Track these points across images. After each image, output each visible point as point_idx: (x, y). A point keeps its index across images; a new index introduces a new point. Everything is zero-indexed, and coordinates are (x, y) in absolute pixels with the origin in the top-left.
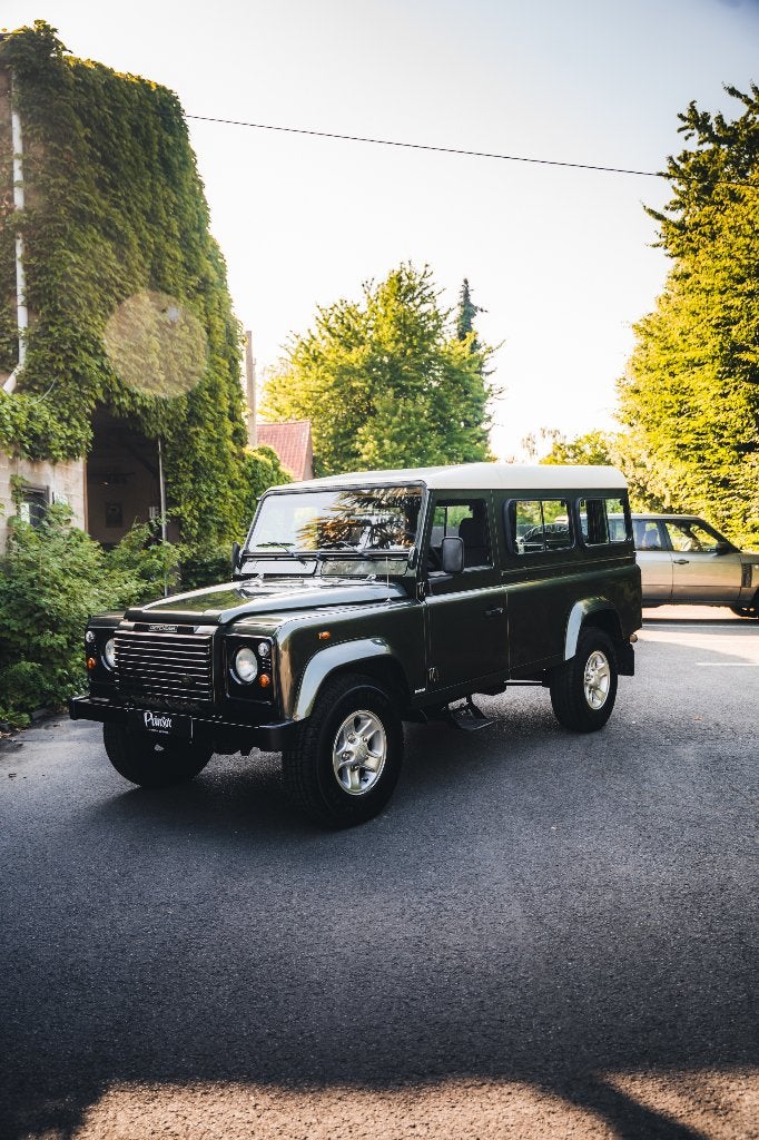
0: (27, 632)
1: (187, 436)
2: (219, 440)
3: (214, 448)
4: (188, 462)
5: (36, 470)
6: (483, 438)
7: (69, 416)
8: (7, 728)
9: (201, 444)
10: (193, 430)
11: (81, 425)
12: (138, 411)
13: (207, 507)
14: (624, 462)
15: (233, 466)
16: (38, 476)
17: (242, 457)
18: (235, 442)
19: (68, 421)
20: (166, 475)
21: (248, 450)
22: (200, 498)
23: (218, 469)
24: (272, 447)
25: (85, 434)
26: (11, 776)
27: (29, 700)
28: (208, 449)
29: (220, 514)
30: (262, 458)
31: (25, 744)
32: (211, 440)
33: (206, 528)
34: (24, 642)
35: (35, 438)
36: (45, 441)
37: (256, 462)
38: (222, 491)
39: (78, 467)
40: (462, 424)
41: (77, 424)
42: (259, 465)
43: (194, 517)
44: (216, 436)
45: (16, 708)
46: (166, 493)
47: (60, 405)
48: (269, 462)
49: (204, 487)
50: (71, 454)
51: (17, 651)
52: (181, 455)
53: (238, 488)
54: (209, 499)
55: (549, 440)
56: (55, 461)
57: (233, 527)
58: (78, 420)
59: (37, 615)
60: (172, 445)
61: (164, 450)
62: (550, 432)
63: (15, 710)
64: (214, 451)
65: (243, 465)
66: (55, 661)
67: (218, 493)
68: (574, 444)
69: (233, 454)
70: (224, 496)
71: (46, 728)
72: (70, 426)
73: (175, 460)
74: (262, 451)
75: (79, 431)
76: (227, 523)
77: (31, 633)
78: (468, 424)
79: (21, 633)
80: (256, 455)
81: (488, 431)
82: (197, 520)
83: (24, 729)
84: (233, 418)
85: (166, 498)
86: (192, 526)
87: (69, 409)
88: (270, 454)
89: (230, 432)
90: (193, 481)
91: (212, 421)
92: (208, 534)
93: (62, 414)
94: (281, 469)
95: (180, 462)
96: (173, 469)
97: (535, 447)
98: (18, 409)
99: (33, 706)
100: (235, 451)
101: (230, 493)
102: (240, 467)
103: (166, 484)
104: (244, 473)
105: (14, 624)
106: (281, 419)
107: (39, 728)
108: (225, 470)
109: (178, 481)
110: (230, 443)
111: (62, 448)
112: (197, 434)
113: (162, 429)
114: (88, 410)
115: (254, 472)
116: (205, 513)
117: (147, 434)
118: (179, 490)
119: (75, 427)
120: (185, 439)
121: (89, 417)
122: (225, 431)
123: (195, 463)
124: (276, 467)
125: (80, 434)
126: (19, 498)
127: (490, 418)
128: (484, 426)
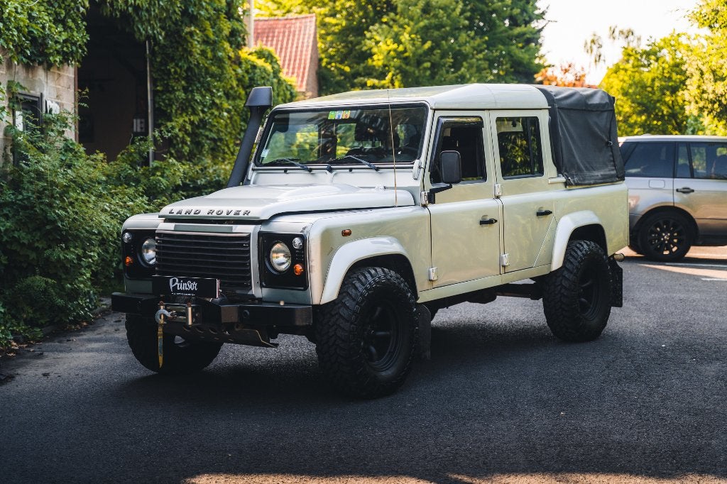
0: (36, 244)
1: (180, 36)
2: (215, 42)
3: (209, 51)
4: (181, 68)
5: (30, 76)
6: (531, 40)
7: (65, 17)
8: (22, 340)
9: (197, 48)
10: (187, 30)
11: (78, 26)
12: (130, 9)
13: (201, 120)
14: (702, 74)
15: (230, 71)
16: (33, 83)
17: (238, 61)
18: (231, 43)
19: (63, 22)
20: (154, 82)
21: (244, 53)
22: (193, 108)
23: (213, 76)
24: (272, 49)
25: (81, 37)
26: (45, 375)
27: (38, 315)
28: (203, 53)
29: (214, 129)
30: (260, 62)
31: (46, 354)
32: (206, 42)
33: (198, 144)
34: (33, 255)
35: (34, 40)
36: (41, 45)
37: (254, 67)
38: (217, 101)
39: (70, 73)
40: (507, 22)
41: (73, 26)
42: (258, 71)
43: (186, 132)
44: (212, 37)
45: (27, 322)
46: (154, 102)
47: (56, 5)
48: (269, 67)
49: (198, 97)
50: (66, 58)
51: (25, 265)
52: (173, 60)
53: (234, 99)
54: (203, 112)
55: (621, 42)
56: (49, 67)
57: (227, 145)
58: (74, 21)
59: (48, 227)
60: (163, 47)
61: (153, 52)
62: (622, 32)
63: (26, 324)
64: (210, 55)
65: (239, 71)
66: (64, 276)
67: (214, 103)
68: (648, 49)
69: (230, 58)
70: (219, 108)
71: (60, 342)
72: (66, 28)
73: (166, 65)
74: (260, 54)
75: (75, 34)
76: (221, 140)
77: (40, 246)
78: (515, 23)
79: (30, 246)
80: (253, 58)
81: (540, 30)
82: (189, 135)
83: (39, 341)
84: (230, 15)
85: (155, 109)
86: (184, 142)
87: (65, 9)
88: (269, 57)
89: (226, 32)
90: (185, 90)
91: (209, 19)
92: (200, 152)
93: (57, 14)
94: (283, 76)
95: (171, 67)
96: (163, 75)
97: (602, 51)
98: (19, 11)
99: (43, 321)
100: (232, 54)
101: (226, 105)
102: (237, 74)
103: (155, 93)
104: (240, 80)
105: (24, 237)
106: (279, 13)
107: (52, 341)
108: (220, 78)
109: (168, 90)
110: (227, 45)
111: (58, 52)
112: (191, 34)
113: (153, 29)
114: (82, 9)
115: (251, 79)
116: (198, 127)
117: (137, 36)
118: (170, 100)
119: (70, 28)
120: (177, 39)
121: (84, 18)
122: (221, 30)
123: (189, 69)
124: (276, 73)
125: (77, 36)
126: (16, 106)
127: (543, 13)
128: (535, 25)
